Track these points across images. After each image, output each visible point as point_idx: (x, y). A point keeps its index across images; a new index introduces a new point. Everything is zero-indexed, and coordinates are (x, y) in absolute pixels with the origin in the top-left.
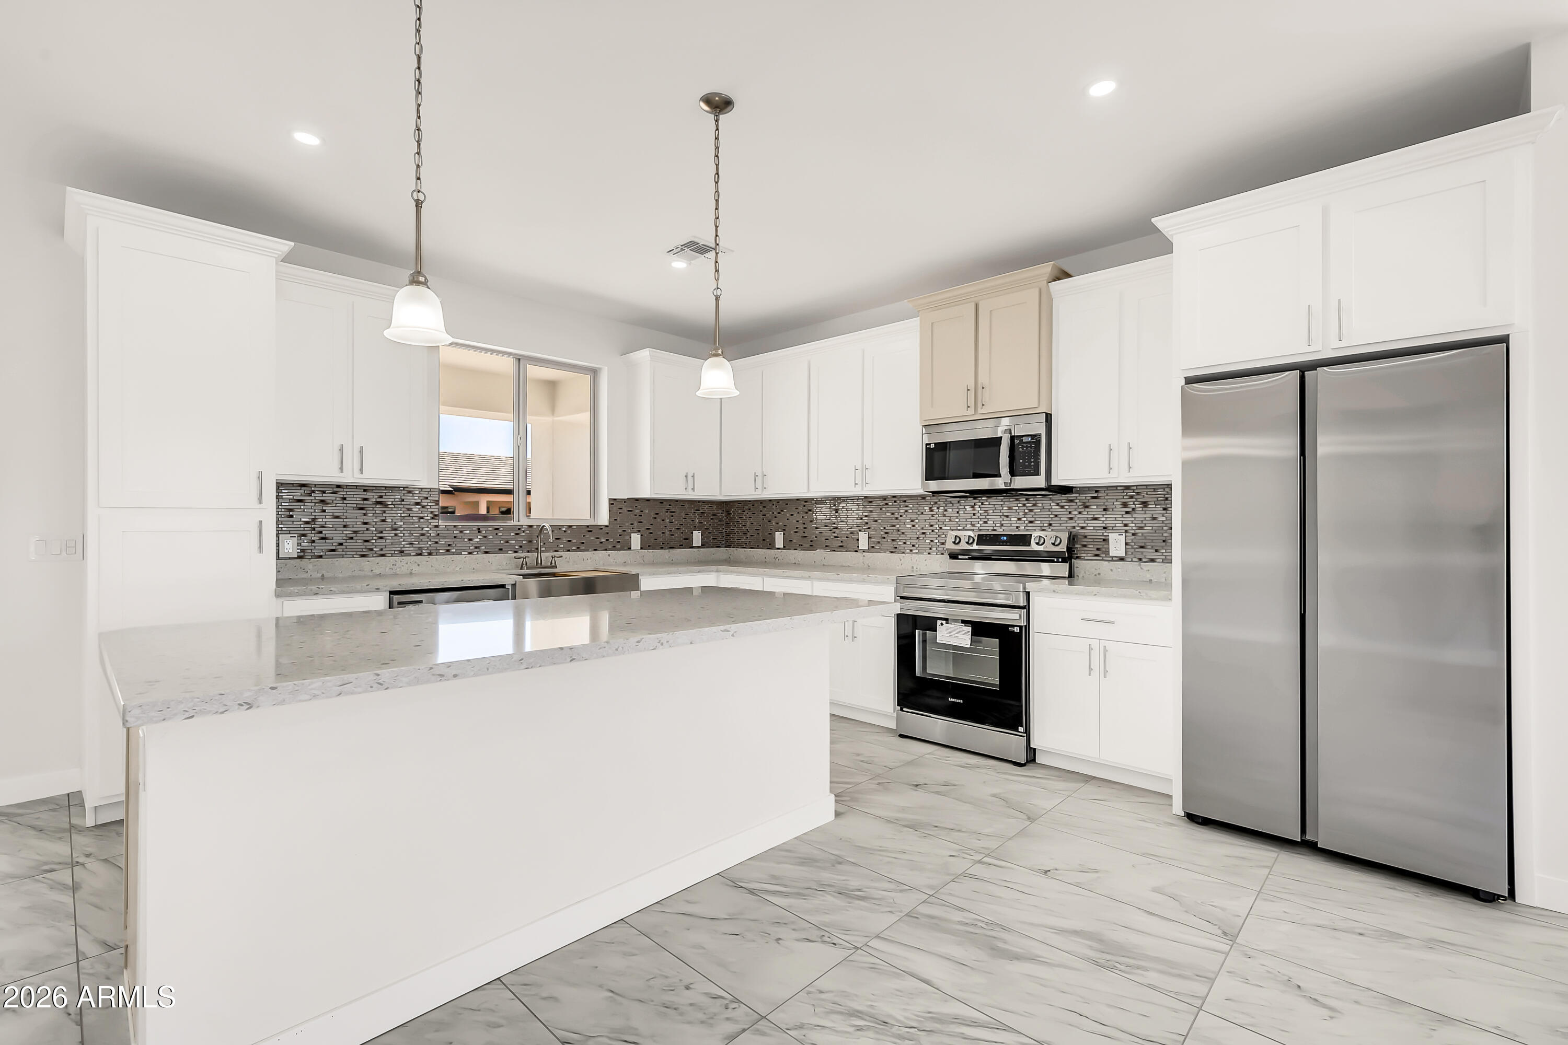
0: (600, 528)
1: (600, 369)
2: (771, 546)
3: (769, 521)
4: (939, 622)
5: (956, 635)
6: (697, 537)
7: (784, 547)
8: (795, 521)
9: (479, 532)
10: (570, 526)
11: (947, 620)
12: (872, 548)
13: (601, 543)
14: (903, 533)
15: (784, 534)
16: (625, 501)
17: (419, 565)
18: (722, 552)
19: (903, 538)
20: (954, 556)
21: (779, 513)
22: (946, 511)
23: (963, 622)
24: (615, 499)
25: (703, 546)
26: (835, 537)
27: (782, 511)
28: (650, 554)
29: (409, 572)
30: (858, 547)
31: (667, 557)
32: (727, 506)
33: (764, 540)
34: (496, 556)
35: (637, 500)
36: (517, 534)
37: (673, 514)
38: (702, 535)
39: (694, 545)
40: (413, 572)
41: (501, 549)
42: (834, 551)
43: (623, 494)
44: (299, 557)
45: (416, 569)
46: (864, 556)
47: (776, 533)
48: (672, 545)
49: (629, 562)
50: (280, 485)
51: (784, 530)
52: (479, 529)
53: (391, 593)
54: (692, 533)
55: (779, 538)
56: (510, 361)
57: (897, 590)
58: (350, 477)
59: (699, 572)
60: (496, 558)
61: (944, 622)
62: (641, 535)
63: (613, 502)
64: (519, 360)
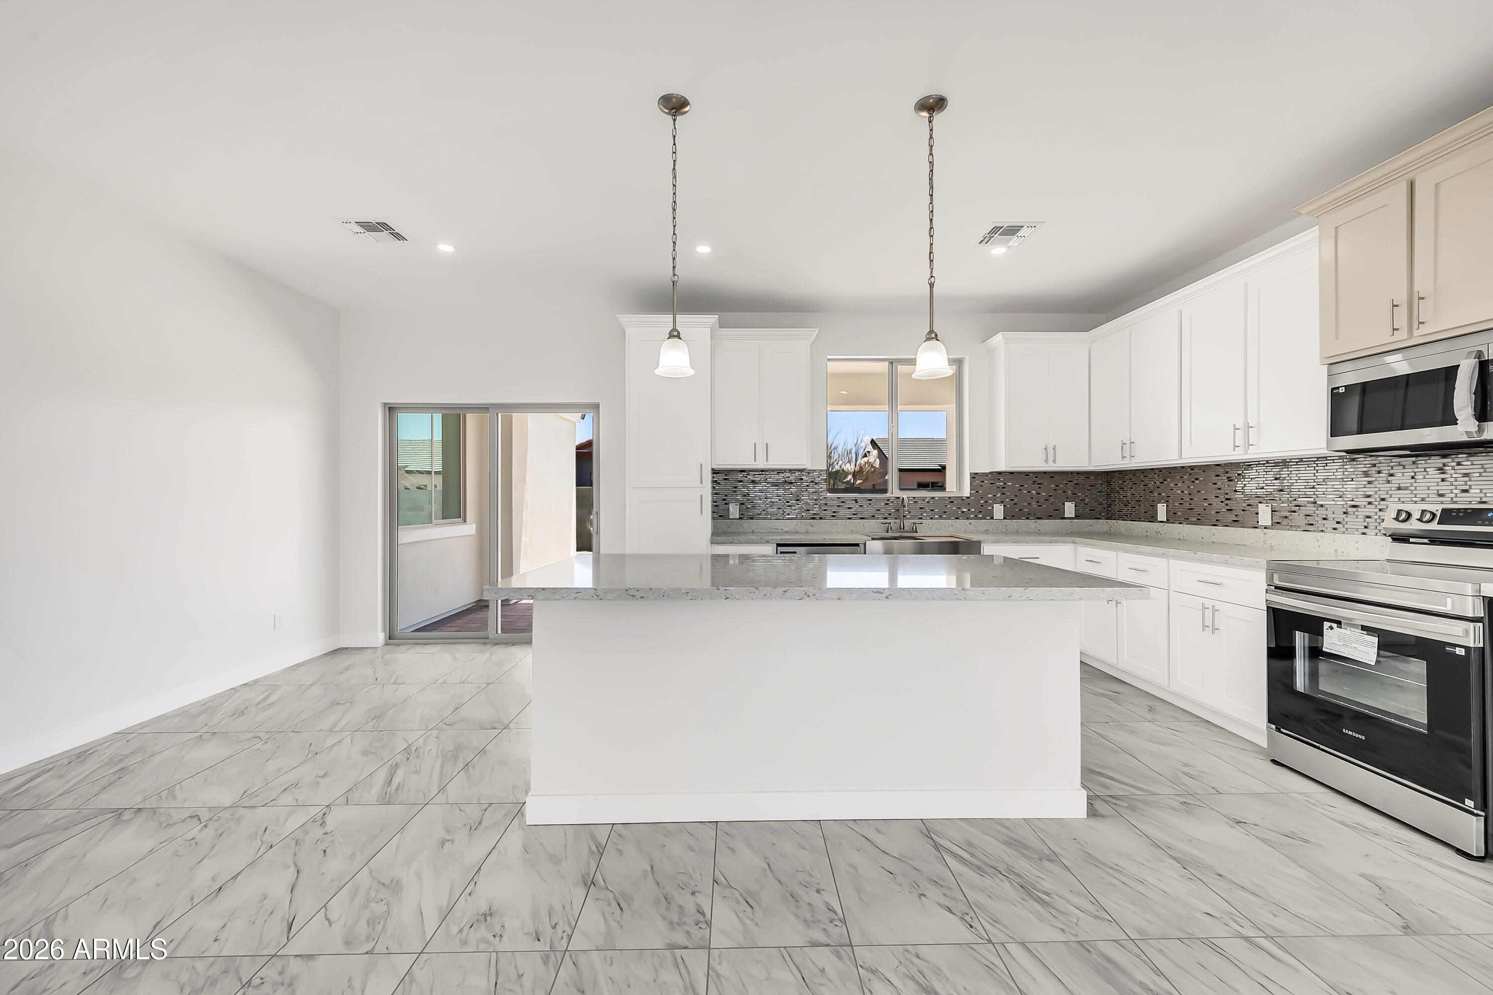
0: (961, 498)
1: (964, 358)
2: (1153, 518)
3: (1151, 492)
4: (1326, 625)
5: (1354, 645)
6: (1070, 509)
7: (1168, 520)
8: (1179, 492)
9: (856, 502)
10: (933, 498)
11: (1339, 623)
12: (1276, 524)
13: (963, 512)
14: (1322, 506)
15: (1167, 506)
16: (986, 474)
17: (812, 526)
18: (1102, 524)
19: (1322, 512)
20: (1400, 538)
21: (1162, 483)
22: (1392, 475)
23: (1364, 628)
24: (976, 474)
25: (1077, 517)
26: (1228, 510)
27: (1165, 480)
28: (1013, 524)
29: (806, 531)
30: (1258, 522)
31: (1033, 527)
32: (1108, 476)
33: (1145, 512)
34: (869, 521)
35: (1000, 473)
36: (886, 504)
37: (1040, 486)
38: (1075, 506)
39: (1066, 516)
40: (809, 531)
41: (874, 516)
42: (1227, 526)
43: (985, 468)
44: (740, 518)
45: (810, 529)
46: (1265, 534)
47: (1158, 504)
48: (1038, 515)
49: (991, 530)
50: (715, 472)
51: (1167, 501)
52: (856, 500)
53: (778, 545)
54: (1064, 504)
55: (1162, 510)
56: (887, 363)
57: (1270, 578)
58: (761, 464)
59: (1050, 542)
60: (870, 523)
61: (1334, 625)
62: (1004, 506)
63: (974, 476)
64: (892, 363)
